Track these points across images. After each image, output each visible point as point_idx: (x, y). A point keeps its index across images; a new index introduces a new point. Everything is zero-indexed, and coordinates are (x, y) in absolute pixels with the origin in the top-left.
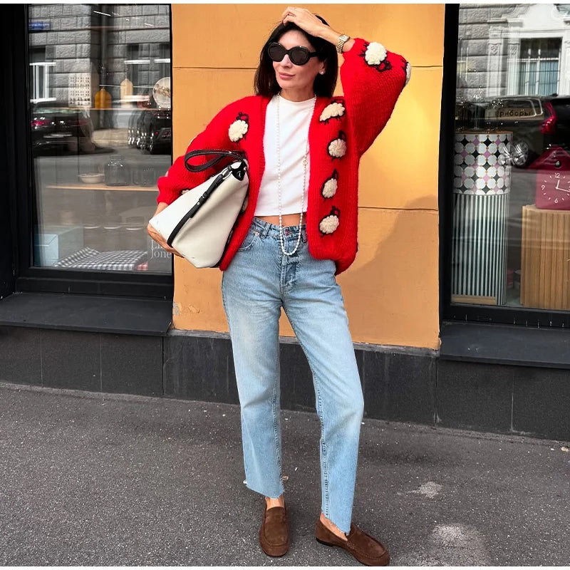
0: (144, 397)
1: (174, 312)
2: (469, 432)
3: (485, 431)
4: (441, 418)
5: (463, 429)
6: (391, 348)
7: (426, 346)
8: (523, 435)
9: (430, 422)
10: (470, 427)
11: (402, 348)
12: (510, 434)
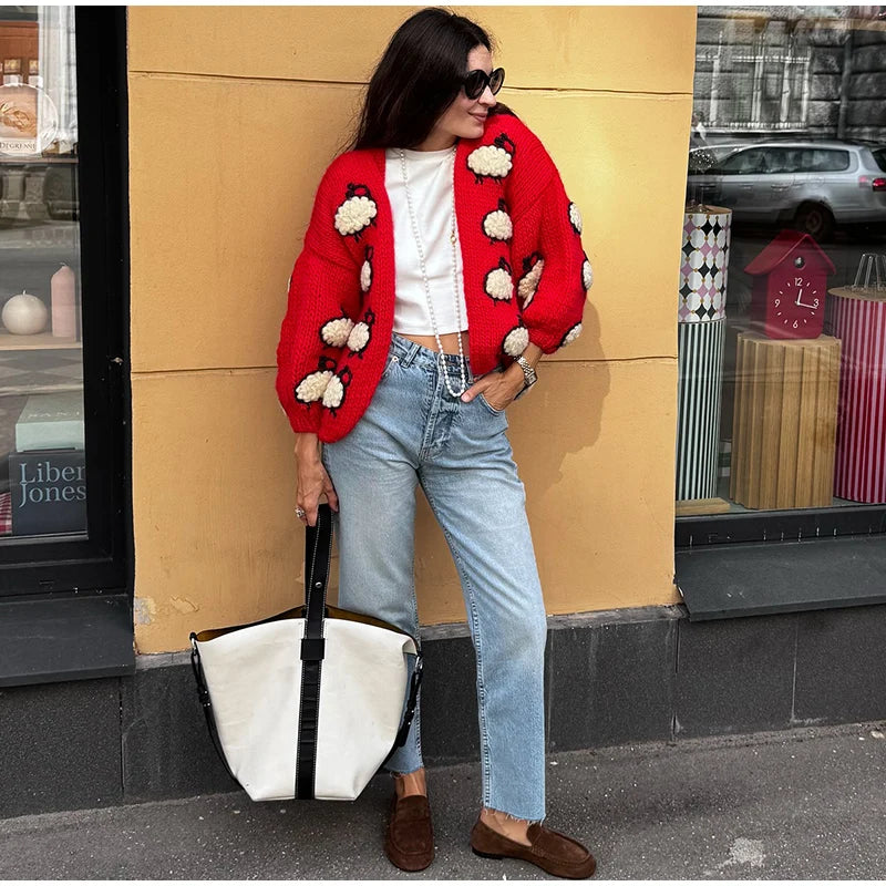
0: (78, 813)
1: (137, 618)
2: (727, 737)
3: (753, 730)
4: (681, 724)
5: (717, 734)
6: (595, 616)
7: (653, 603)
8: (809, 725)
9: (664, 734)
10: (730, 728)
11: (614, 614)
12: (789, 728)
